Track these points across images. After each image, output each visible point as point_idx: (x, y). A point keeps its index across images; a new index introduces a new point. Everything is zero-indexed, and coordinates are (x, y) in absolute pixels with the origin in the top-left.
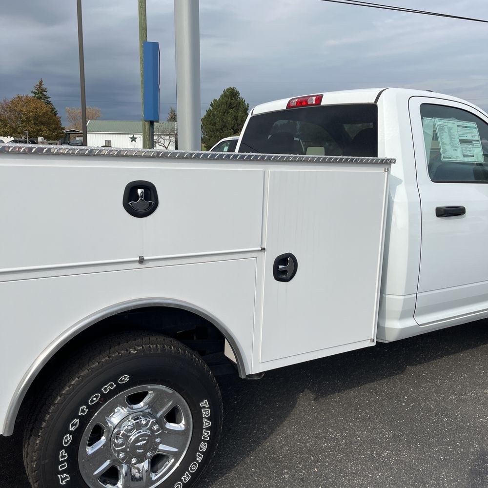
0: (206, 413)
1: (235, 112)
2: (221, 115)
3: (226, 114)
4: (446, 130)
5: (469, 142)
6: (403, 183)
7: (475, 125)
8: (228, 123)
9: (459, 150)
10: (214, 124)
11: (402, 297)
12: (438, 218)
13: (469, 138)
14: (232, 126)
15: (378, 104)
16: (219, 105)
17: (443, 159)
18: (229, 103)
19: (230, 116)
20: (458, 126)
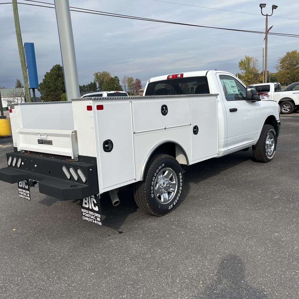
0: (181, 177)
1: (62, 79)
2: (53, 81)
3: (56, 81)
4: (227, 83)
5: (234, 87)
6: (220, 102)
7: (234, 81)
8: (59, 86)
9: (232, 89)
10: (50, 87)
11: (224, 140)
12: (231, 113)
13: (233, 85)
14: (61, 88)
15: (207, 76)
16: (51, 76)
17: (228, 93)
18: (57, 74)
19: (59, 82)
20: (230, 82)
